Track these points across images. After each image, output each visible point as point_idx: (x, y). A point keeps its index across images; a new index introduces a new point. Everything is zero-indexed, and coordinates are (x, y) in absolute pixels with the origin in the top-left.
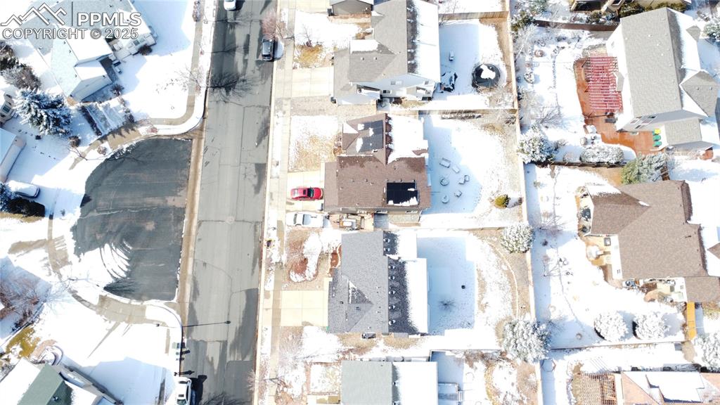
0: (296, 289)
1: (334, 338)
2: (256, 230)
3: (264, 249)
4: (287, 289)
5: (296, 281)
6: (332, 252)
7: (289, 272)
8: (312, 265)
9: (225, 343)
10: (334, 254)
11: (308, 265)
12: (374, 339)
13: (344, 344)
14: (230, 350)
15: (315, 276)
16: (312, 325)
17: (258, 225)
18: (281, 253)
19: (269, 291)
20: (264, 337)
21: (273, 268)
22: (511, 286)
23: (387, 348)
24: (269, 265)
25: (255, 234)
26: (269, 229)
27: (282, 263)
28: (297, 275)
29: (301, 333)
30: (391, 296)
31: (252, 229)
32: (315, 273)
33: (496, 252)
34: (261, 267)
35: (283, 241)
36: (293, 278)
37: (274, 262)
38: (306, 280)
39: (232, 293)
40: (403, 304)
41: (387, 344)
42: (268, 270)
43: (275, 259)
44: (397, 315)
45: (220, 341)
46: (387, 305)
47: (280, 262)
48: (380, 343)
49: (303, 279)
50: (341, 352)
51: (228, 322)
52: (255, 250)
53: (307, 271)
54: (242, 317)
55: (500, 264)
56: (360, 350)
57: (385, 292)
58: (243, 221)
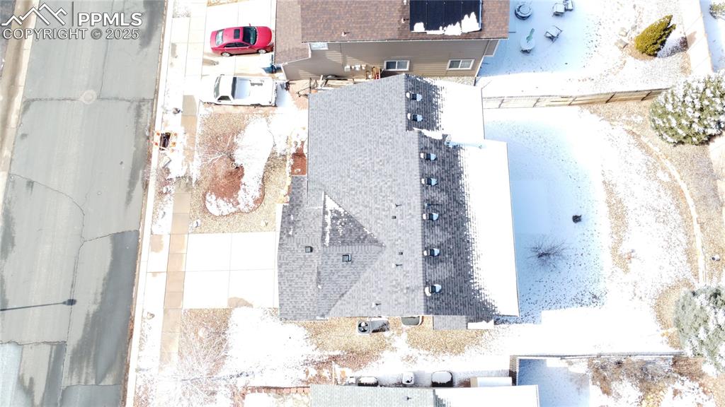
0: (218, 231)
1: (296, 332)
2: (139, 115)
3: (155, 151)
4: (198, 229)
5: (217, 213)
6: (293, 151)
7: (204, 195)
8: (251, 181)
9: (59, 347)
10: (299, 155)
11: (243, 180)
12: (386, 334)
13: (320, 346)
14: (72, 362)
15: (259, 201)
16: (251, 306)
17: (144, 105)
18: (189, 158)
19: (161, 236)
20: (146, 332)
21: (172, 188)
22: (681, 214)
23: (414, 352)
24: (165, 181)
25: (137, 122)
26: (166, 112)
27: (190, 179)
28: (221, 202)
29: (225, 322)
30: (429, 223)
31: (132, 112)
32: (257, 195)
33: (642, 146)
34: (146, 186)
35: (193, 136)
36: (212, 209)
37: (173, 175)
38: (240, 211)
39: (83, 240)
40: (457, 246)
41: (414, 343)
42: (161, 193)
43: (176, 170)
44: (443, 271)
45: (51, 344)
46: (419, 247)
47: (188, 177)
48: (399, 340)
49: (234, 210)
50: (313, 362)
51: (72, 302)
52: (135, 153)
53: (241, 193)
54: (100, 290)
55: (652, 170)
56: (355, 357)
57: (414, 217)
58: (117, 99)
